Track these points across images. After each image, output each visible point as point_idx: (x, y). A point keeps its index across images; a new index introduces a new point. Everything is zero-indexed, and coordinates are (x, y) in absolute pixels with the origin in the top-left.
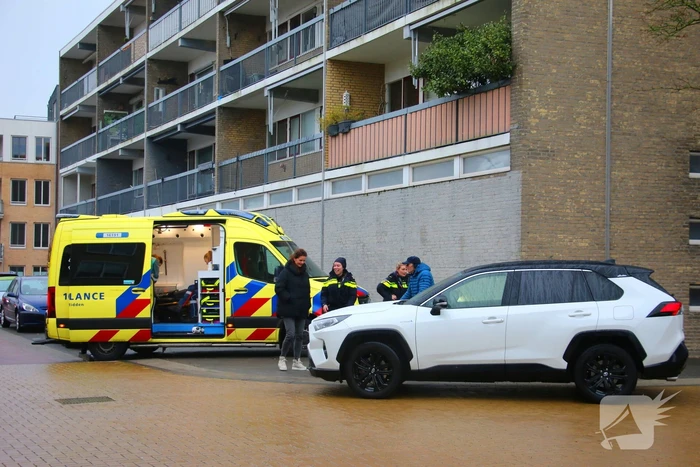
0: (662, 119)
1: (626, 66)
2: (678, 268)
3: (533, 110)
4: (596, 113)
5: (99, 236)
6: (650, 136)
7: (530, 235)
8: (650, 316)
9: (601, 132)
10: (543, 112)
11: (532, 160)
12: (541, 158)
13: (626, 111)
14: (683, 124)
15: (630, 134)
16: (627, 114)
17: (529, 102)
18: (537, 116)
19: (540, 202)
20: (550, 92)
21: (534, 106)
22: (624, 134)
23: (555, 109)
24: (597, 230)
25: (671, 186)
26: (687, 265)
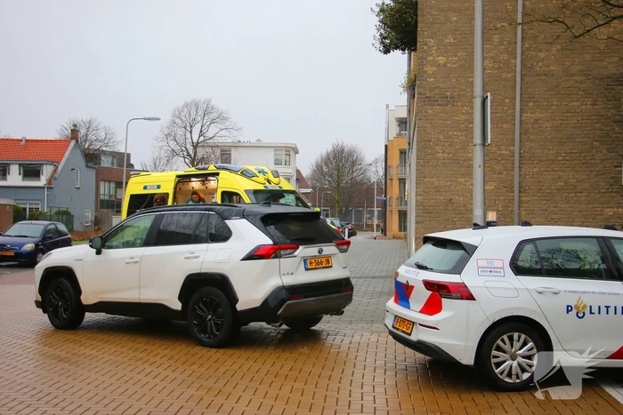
0: (588, 57)
1: (542, 5)
2: (608, 210)
3: (431, 58)
4: (505, 56)
5: (145, 188)
6: (572, 75)
7: (426, 180)
8: (244, 259)
9: (509, 75)
10: (441, 60)
11: (428, 107)
12: (439, 105)
13: (540, 51)
14: (615, 59)
15: (546, 75)
16: (542, 55)
17: (426, 51)
18: (435, 64)
19: (438, 148)
20: (450, 39)
21: (431, 55)
22: (539, 75)
23: (456, 56)
24: (505, 173)
25: (598, 125)
26: (618, 208)
